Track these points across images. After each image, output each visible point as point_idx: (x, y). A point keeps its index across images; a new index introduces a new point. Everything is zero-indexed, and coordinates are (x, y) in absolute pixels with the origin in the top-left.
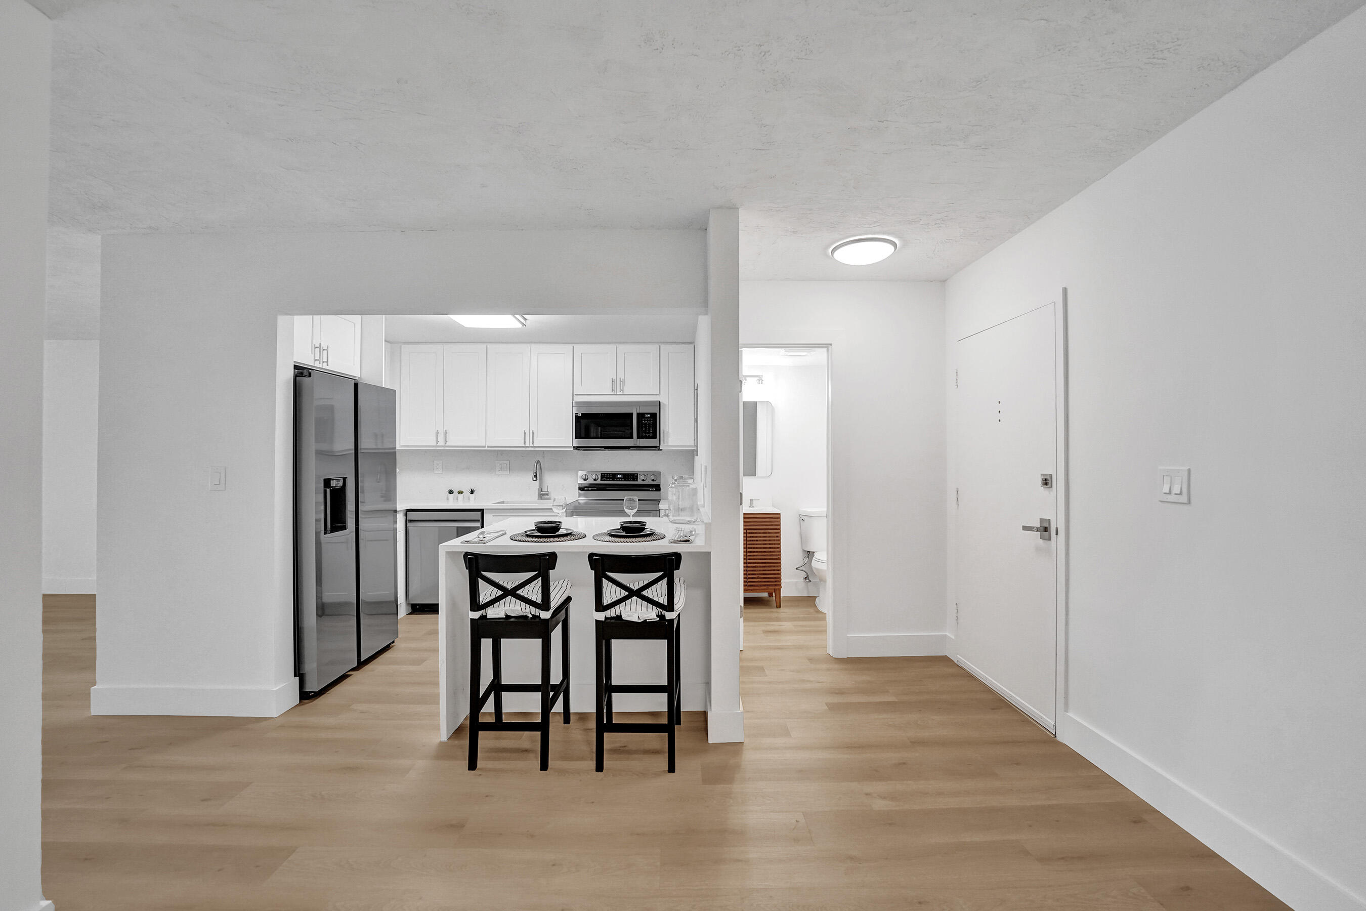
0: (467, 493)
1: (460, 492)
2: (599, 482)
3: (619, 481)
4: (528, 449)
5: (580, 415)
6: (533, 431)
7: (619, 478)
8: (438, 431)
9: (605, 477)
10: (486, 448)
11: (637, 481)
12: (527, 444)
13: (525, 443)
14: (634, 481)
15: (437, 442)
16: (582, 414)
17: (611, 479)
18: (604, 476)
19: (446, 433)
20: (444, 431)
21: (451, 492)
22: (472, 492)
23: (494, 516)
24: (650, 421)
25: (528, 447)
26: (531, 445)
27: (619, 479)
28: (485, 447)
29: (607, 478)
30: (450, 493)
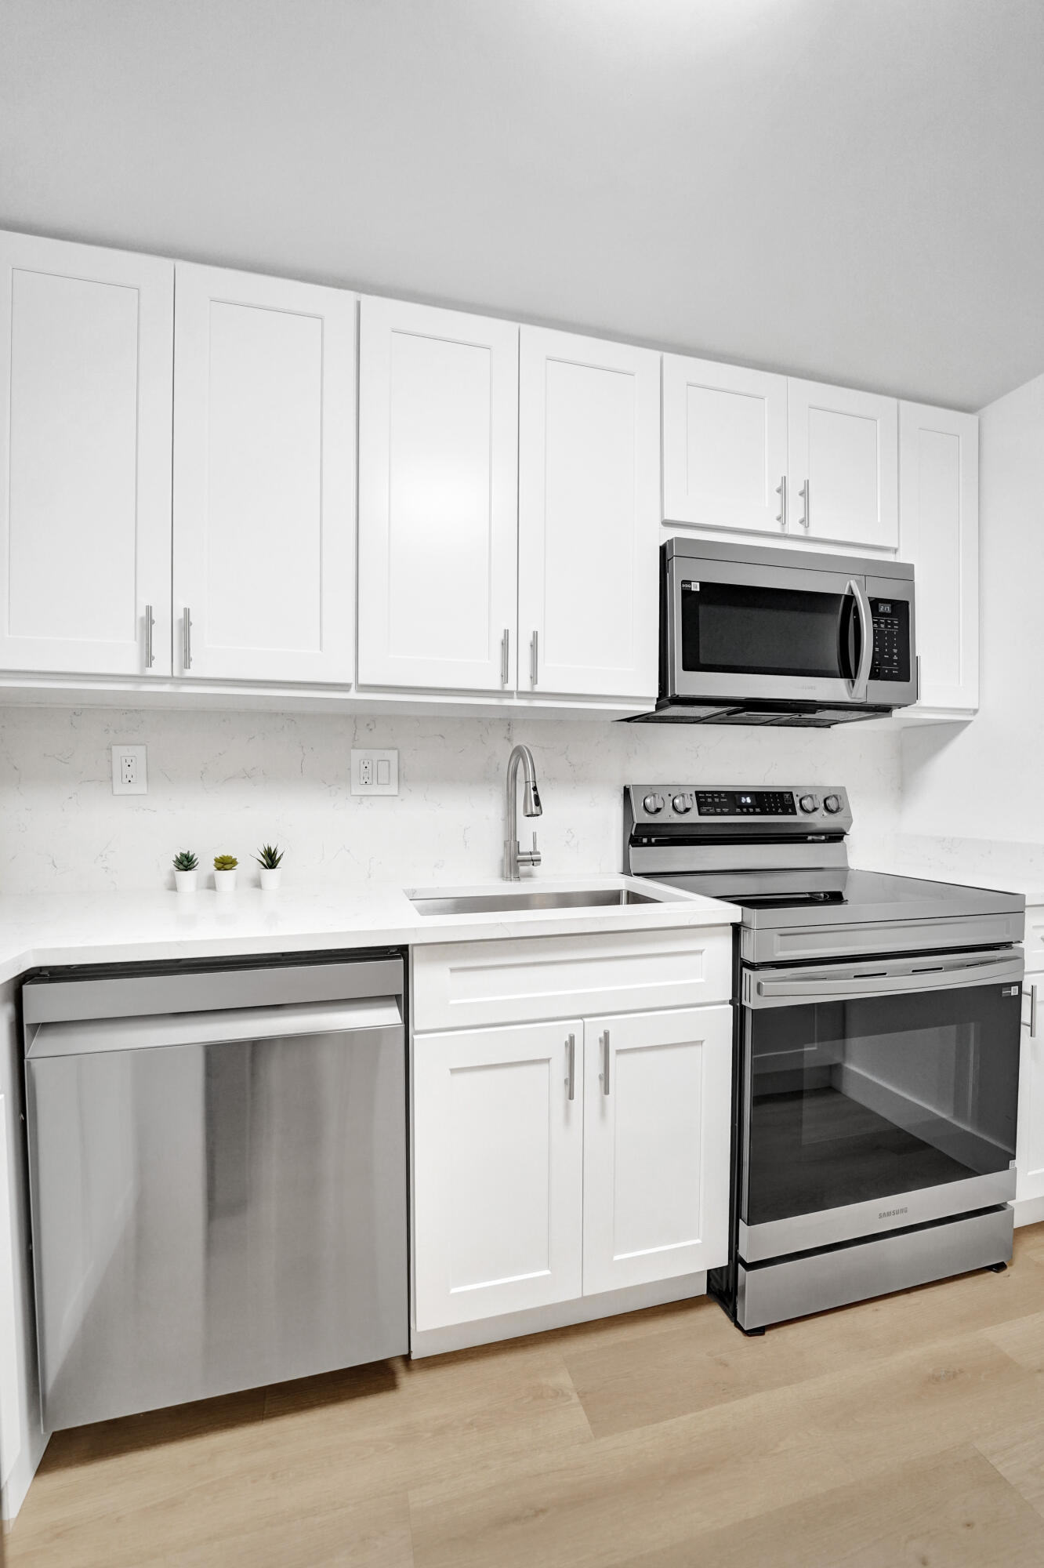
0: (249, 862)
1: (225, 864)
2: (693, 817)
3: (748, 813)
4: (507, 702)
5: (695, 587)
6: (535, 635)
7: (747, 806)
8: (149, 609)
9: (709, 804)
10: (352, 694)
11: (794, 813)
12: (511, 686)
13: (505, 677)
14: (785, 813)
15: (149, 659)
16: (702, 584)
17: (726, 810)
18: (707, 800)
19: (186, 624)
20: (179, 615)
21: (186, 863)
22: (271, 860)
23: (452, 970)
24: (892, 624)
25: (509, 695)
26: (525, 686)
27: (746, 810)
28: (345, 687)
29: (714, 805)
30: (187, 868)
